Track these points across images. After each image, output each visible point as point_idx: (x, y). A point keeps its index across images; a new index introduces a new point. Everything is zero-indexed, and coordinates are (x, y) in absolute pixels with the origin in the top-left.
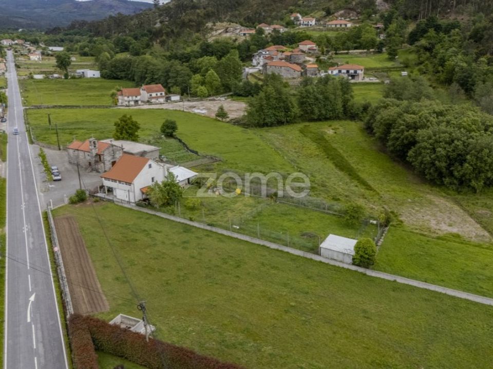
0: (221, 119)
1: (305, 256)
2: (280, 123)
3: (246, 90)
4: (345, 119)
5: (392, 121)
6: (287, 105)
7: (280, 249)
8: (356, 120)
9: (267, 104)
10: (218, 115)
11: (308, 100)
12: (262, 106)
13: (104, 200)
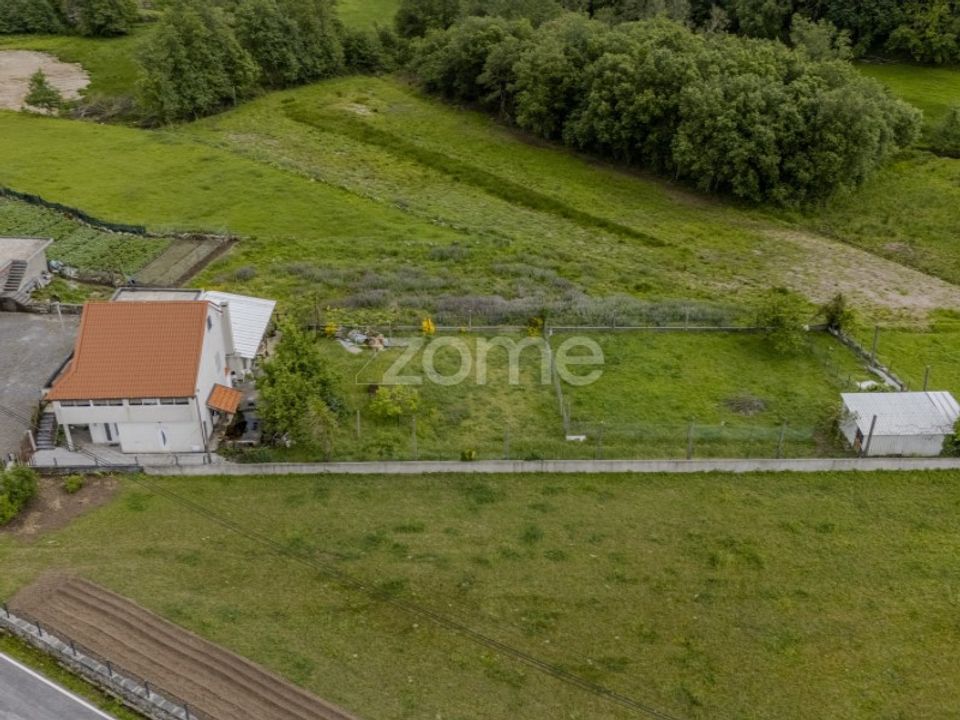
0: (43, 111)
1: (837, 469)
2: (227, 102)
3: (9, 16)
4: (352, 73)
5: (562, 71)
6: (229, 52)
7: (763, 468)
8: (378, 73)
9: (188, 57)
10: (33, 100)
11: (270, 35)
12: (177, 63)
13: (97, 472)
